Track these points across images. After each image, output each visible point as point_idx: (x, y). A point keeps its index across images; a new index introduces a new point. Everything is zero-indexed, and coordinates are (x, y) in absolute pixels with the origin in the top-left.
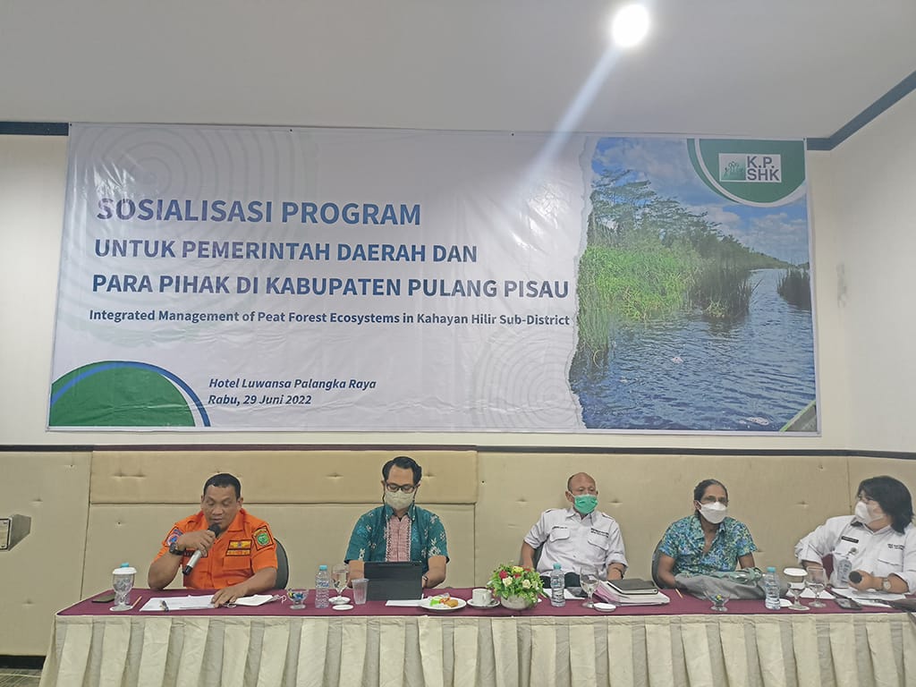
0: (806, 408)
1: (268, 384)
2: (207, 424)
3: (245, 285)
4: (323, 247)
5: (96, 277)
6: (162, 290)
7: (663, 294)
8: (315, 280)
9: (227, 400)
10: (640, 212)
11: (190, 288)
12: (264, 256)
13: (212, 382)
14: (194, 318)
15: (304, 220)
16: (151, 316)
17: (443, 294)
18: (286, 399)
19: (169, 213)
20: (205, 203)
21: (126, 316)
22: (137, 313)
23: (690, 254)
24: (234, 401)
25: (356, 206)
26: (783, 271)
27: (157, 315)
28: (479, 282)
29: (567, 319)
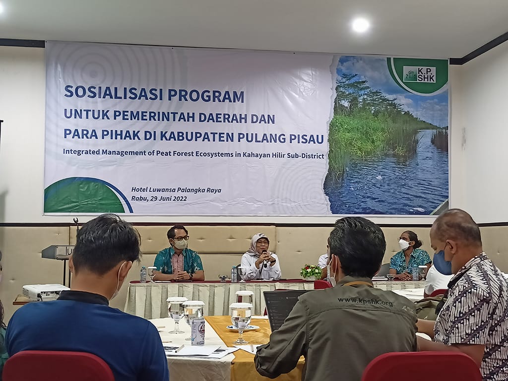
0: (444, 203)
1: (163, 190)
2: (131, 211)
3: (149, 135)
4: (191, 115)
5: (66, 130)
6: (103, 138)
7: (373, 142)
8: (187, 133)
9: (141, 199)
10: (362, 97)
11: (119, 137)
12: (159, 120)
13: (133, 189)
14: (121, 153)
15: (180, 100)
16: (98, 152)
17: (256, 141)
18: (173, 198)
19: (105, 94)
20: (125, 89)
21: (84, 152)
22: (90, 151)
23: (387, 121)
24: (145, 199)
25: (209, 92)
26: (435, 131)
27: (101, 152)
28: (276, 135)
29: (323, 155)
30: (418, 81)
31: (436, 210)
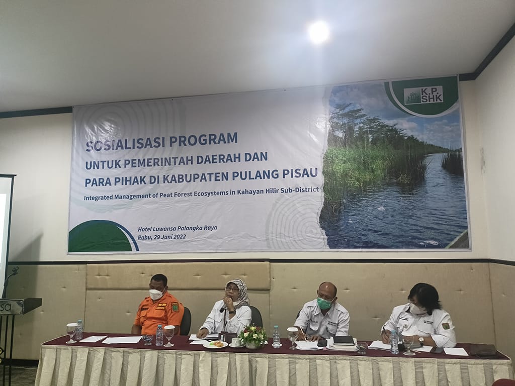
0: (462, 234)
1: (165, 229)
2: (138, 250)
3: (154, 180)
4: (190, 158)
5: (86, 180)
6: (115, 185)
7: (373, 171)
8: (186, 175)
9: (146, 238)
10: (358, 126)
11: (128, 183)
12: (162, 165)
13: (139, 229)
14: (130, 197)
15: (180, 145)
16: (111, 198)
17: (250, 178)
18: (174, 236)
19: (118, 146)
20: (134, 140)
21: (100, 198)
22: (105, 196)
23: (387, 148)
24: (149, 238)
25: (205, 136)
26: (445, 154)
27: (114, 197)
28: (269, 171)
29: (317, 188)
30: (422, 103)
31: (453, 243)
